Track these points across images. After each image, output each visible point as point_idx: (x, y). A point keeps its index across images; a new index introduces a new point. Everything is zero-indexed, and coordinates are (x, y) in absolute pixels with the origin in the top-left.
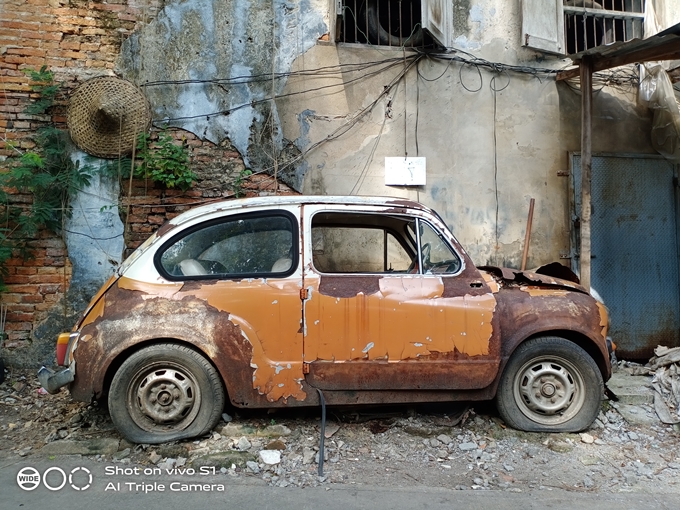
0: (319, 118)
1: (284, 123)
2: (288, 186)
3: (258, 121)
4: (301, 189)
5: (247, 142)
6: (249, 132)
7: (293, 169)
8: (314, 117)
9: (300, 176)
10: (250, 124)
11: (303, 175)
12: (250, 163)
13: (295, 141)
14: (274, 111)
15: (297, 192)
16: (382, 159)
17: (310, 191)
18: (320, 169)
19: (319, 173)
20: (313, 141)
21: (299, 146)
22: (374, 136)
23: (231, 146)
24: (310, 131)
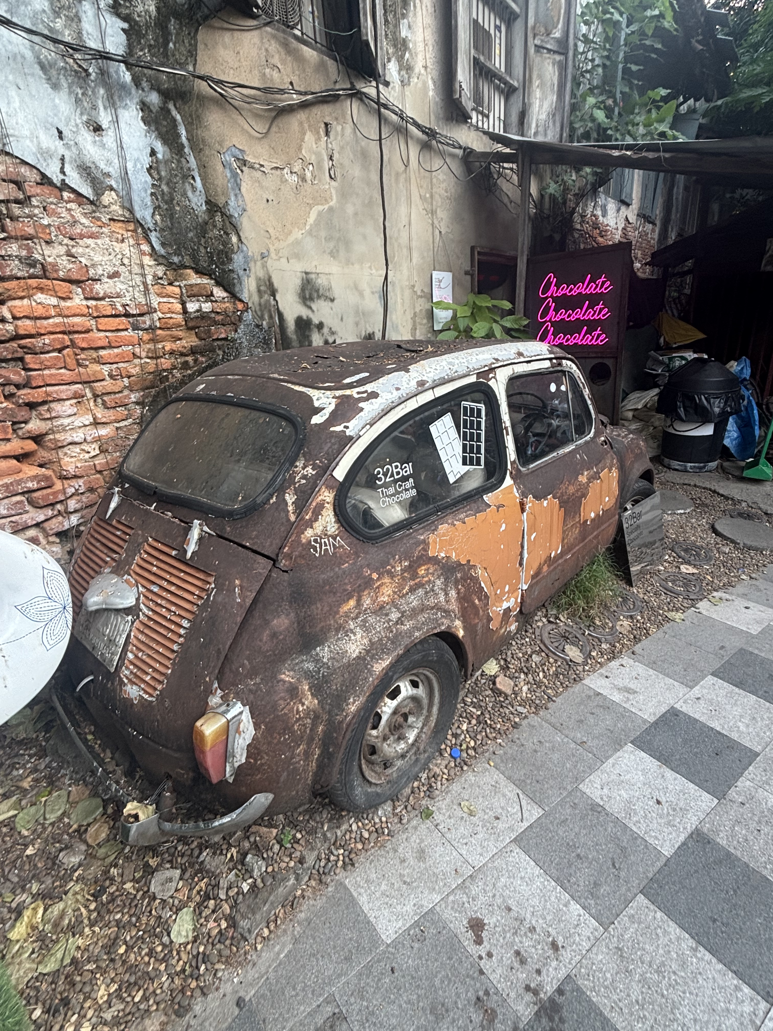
0: (252, 167)
1: (203, 168)
2: (226, 290)
3: (160, 156)
4: (245, 296)
5: (148, 200)
6: (149, 179)
7: (230, 260)
8: (245, 163)
9: (241, 272)
10: (146, 161)
11: (245, 270)
12: (163, 244)
13: (224, 207)
14: (184, 139)
15: (241, 300)
16: (332, 245)
17: (256, 298)
18: (265, 259)
19: (264, 266)
20: (248, 208)
21: (231, 216)
22: (320, 208)
23: (123, 207)
24: (243, 190)
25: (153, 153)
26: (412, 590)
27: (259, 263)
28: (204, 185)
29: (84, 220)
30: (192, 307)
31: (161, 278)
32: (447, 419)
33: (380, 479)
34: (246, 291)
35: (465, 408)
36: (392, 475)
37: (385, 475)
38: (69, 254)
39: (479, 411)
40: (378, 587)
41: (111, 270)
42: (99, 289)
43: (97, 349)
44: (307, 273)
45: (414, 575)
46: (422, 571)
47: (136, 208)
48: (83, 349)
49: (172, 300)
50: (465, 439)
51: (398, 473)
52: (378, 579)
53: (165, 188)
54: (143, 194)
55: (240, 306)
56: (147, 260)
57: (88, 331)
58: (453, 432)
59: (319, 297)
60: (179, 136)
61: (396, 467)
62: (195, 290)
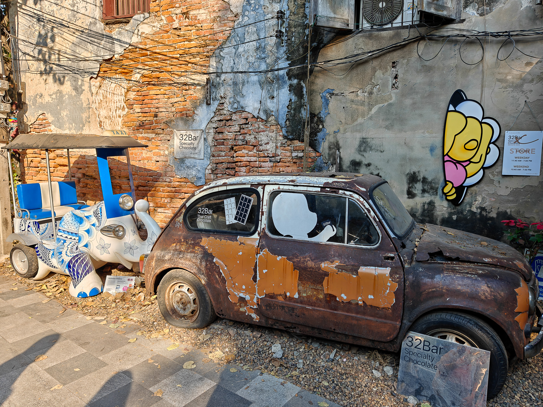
0: (337, 95)
1: (311, 100)
2: (312, 148)
3: (293, 101)
4: (321, 150)
5: (285, 117)
6: (287, 110)
7: (316, 135)
8: (333, 94)
9: (321, 140)
10: (287, 103)
11: (323, 139)
12: (287, 132)
13: (318, 114)
14: (304, 92)
15: (318, 152)
16: (387, 123)
17: (327, 151)
18: (336, 134)
19: (335, 137)
20: (331, 113)
21: (321, 117)
22: (381, 105)
23: (275, 121)
24: (330, 105)
25: (291, 100)
26: (191, 252)
27: (332, 136)
28: (310, 107)
29: (262, 127)
30: (294, 154)
31: (284, 144)
32: (233, 200)
33: (200, 212)
34: (321, 148)
35: (243, 198)
36: (204, 212)
37: (202, 211)
38: (255, 138)
39: (250, 201)
40: (182, 244)
41: (266, 142)
42: (261, 148)
43: (257, 167)
44: (363, 138)
45: (194, 248)
46: (197, 248)
47: (280, 120)
48: (253, 167)
49: (288, 152)
50: (239, 209)
51: (206, 212)
52: (183, 242)
53: (292, 112)
54: (283, 115)
55: (318, 154)
56: (281, 138)
57: (256, 162)
58: (234, 205)
59: (371, 150)
60: (303, 92)
61: (207, 210)
62: (298, 148)
